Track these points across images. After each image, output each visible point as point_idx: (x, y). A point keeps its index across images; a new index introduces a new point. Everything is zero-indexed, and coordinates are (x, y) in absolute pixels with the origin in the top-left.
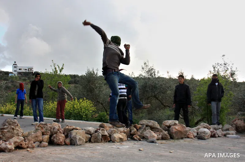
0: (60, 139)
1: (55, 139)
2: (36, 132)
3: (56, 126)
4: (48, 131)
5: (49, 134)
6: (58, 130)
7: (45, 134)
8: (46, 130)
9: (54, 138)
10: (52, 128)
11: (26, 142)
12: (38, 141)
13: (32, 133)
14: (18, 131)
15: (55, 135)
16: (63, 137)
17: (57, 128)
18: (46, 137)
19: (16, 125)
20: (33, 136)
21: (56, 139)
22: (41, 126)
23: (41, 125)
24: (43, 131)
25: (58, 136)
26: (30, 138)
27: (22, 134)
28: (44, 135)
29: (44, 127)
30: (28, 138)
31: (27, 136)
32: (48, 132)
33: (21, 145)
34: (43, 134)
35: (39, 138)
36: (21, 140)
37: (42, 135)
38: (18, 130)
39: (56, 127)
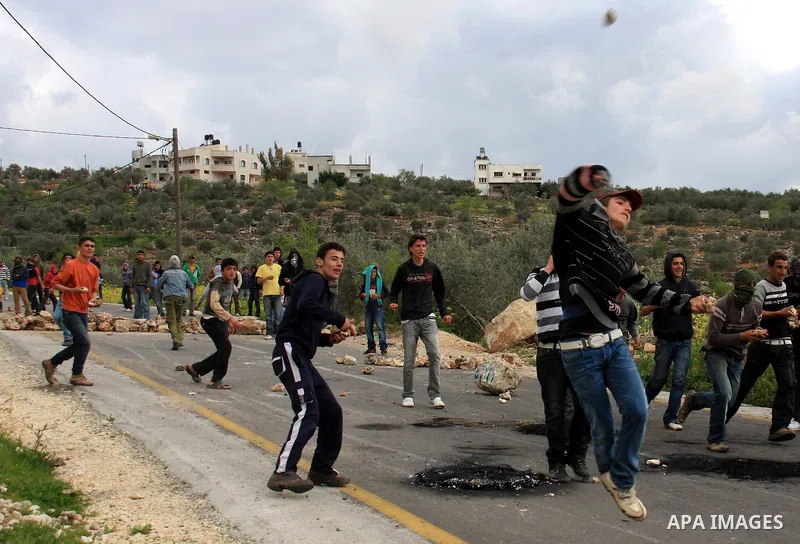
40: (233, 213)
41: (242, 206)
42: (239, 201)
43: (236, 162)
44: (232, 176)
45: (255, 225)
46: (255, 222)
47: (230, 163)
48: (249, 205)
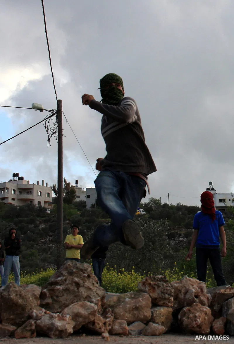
0: (195, 317)
1: (184, 318)
2: (137, 296)
3: (193, 285)
4: (167, 296)
5: (170, 304)
6: (197, 296)
7: (161, 303)
8: (162, 292)
9: (184, 314)
10: (183, 291)
11: (108, 320)
12: (142, 320)
13: (127, 300)
14: (89, 292)
15: (185, 309)
16: (206, 314)
17: (194, 290)
18: (163, 311)
19: (86, 275)
20: (128, 306)
21: (188, 318)
22: (150, 284)
23: (149, 281)
24: (155, 295)
25: (193, 311)
26: (119, 310)
27: (99, 298)
28: (158, 308)
29: (159, 286)
30: (117, 310)
31: (112, 307)
32: (169, 299)
33: (94, 323)
34: (155, 304)
35: (141, 313)
36: (89, 311)
37: (151, 305)
38: (90, 289)
39: (191, 288)
40: (35, 227)
41: (40, 223)
42: (38, 219)
43: (35, 192)
44: (32, 202)
45: (51, 236)
46: (51, 234)
47: (31, 192)
48: (45, 222)
